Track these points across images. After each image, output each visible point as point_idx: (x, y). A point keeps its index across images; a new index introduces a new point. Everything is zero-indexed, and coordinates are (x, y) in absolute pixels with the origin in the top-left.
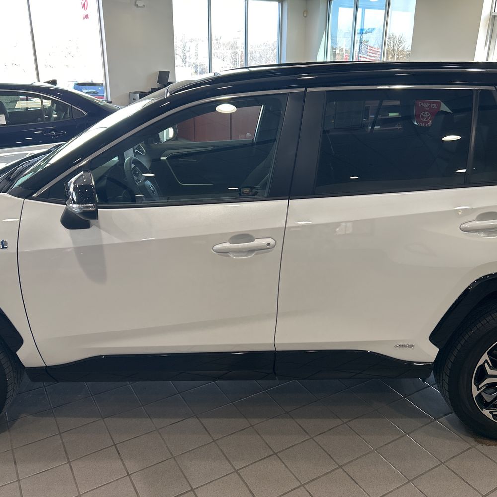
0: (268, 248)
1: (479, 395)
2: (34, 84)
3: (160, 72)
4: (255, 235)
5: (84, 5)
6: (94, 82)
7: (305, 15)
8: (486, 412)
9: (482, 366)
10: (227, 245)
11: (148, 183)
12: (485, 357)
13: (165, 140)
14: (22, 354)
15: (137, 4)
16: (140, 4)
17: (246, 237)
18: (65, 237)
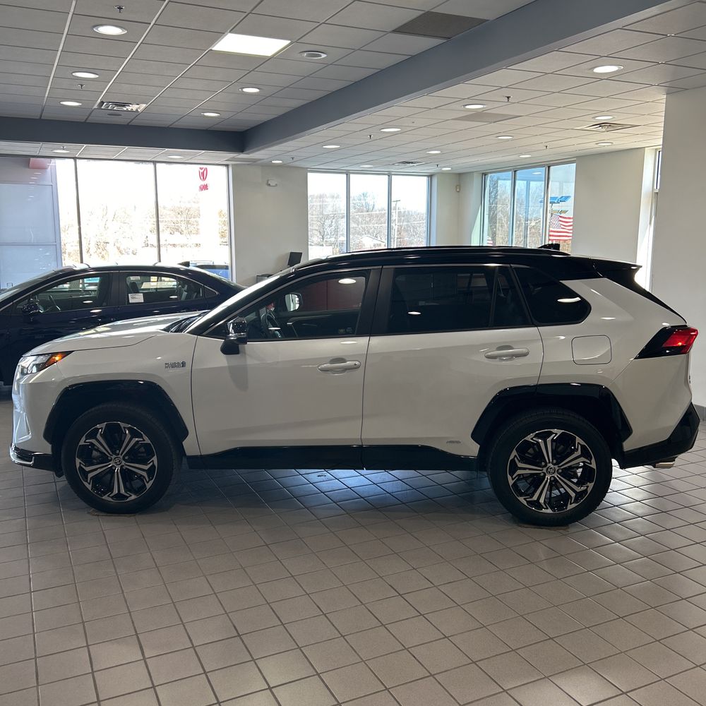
0: (355, 368)
1: (515, 484)
2: (157, 265)
3: (292, 254)
4: (347, 359)
5: (203, 174)
6: (215, 264)
7: (458, 190)
8: (521, 499)
9: (513, 461)
10: (328, 365)
11: (277, 332)
12: (514, 453)
13: (292, 310)
14: (186, 443)
15: (269, 183)
16: (272, 183)
17: (342, 360)
18: (222, 360)
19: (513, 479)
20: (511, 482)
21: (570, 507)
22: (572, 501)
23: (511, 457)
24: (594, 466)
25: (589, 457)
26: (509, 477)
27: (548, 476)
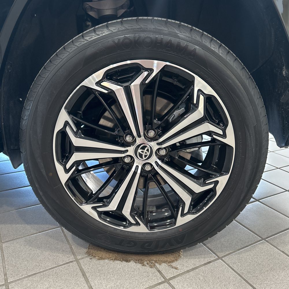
1: (71, 181)
8: (88, 209)
12: (63, 116)
19: (67, 171)
20: (64, 177)
21: (181, 221)
22: (186, 211)
23: (59, 126)
24: (230, 140)
25: (221, 122)
26: (59, 168)
27: (138, 163)
